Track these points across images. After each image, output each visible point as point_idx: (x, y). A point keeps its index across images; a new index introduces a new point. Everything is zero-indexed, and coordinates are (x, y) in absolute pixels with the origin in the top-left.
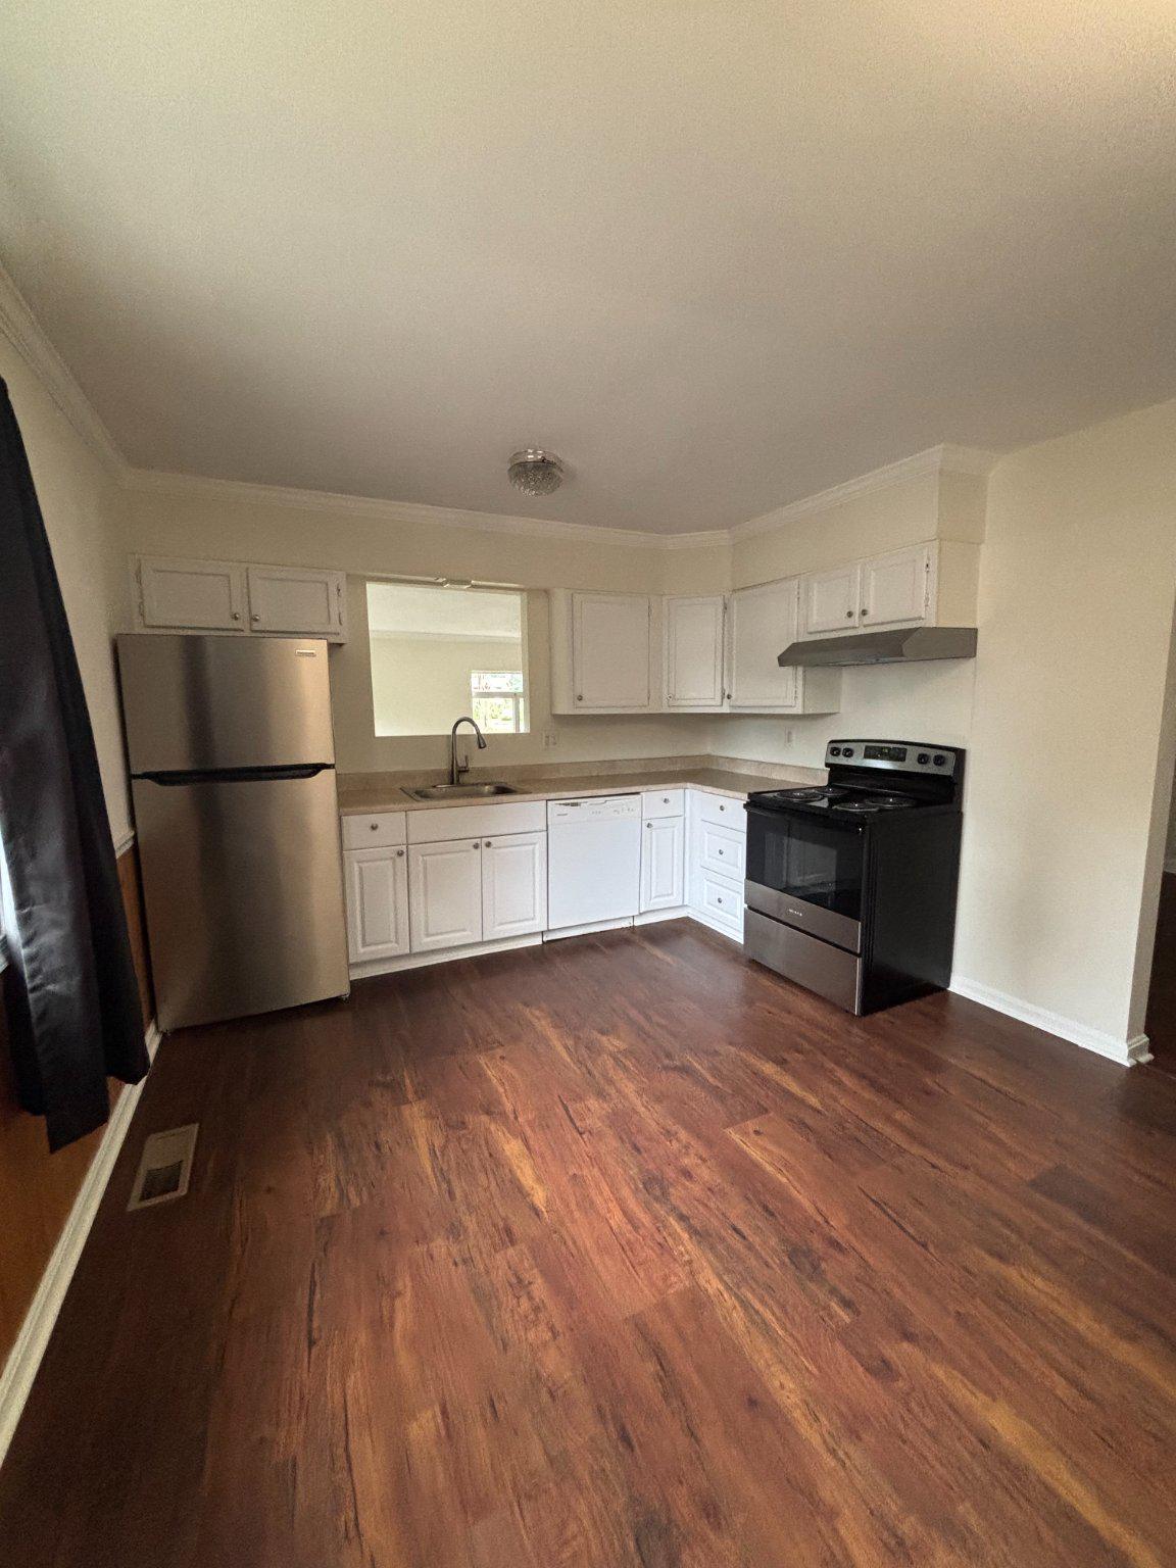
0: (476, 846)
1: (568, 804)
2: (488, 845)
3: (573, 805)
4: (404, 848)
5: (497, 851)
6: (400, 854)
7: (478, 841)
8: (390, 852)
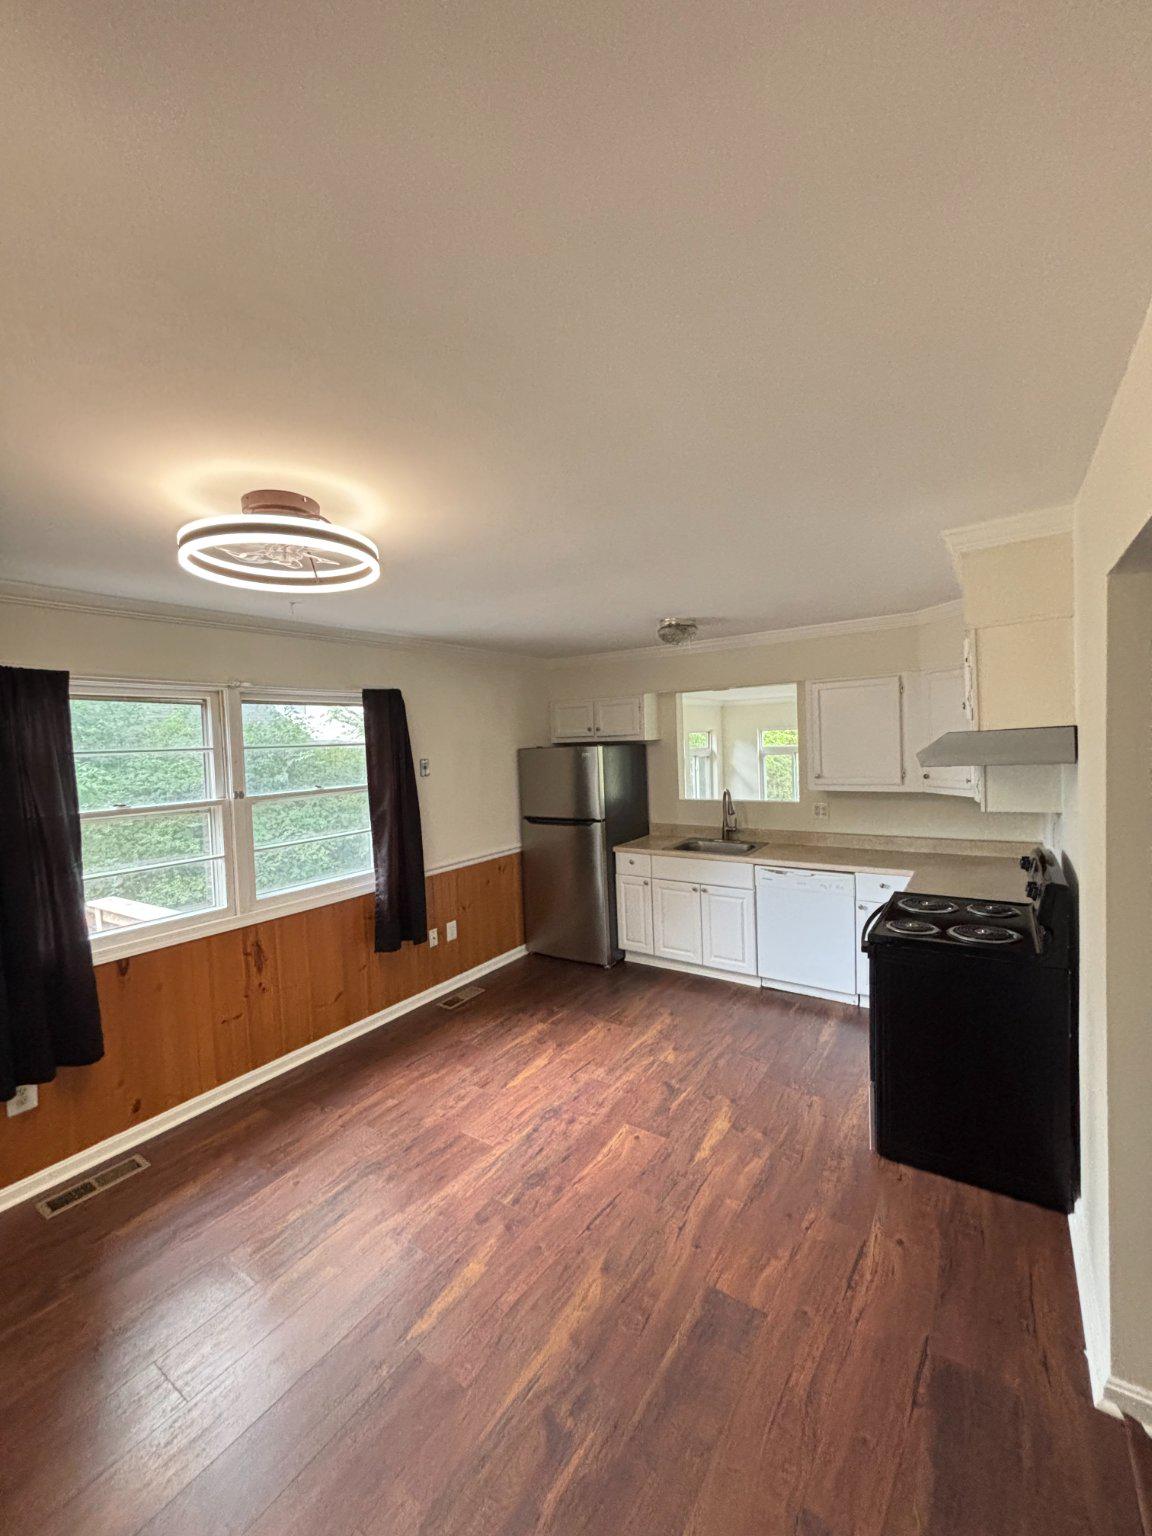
0: (695, 890)
1: (772, 871)
2: (705, 891)
3: (778, 872)
4: (649, 880)
5: (713, 898)
6: (646, 884)
7: (697, 886)
8: (641, 880)
